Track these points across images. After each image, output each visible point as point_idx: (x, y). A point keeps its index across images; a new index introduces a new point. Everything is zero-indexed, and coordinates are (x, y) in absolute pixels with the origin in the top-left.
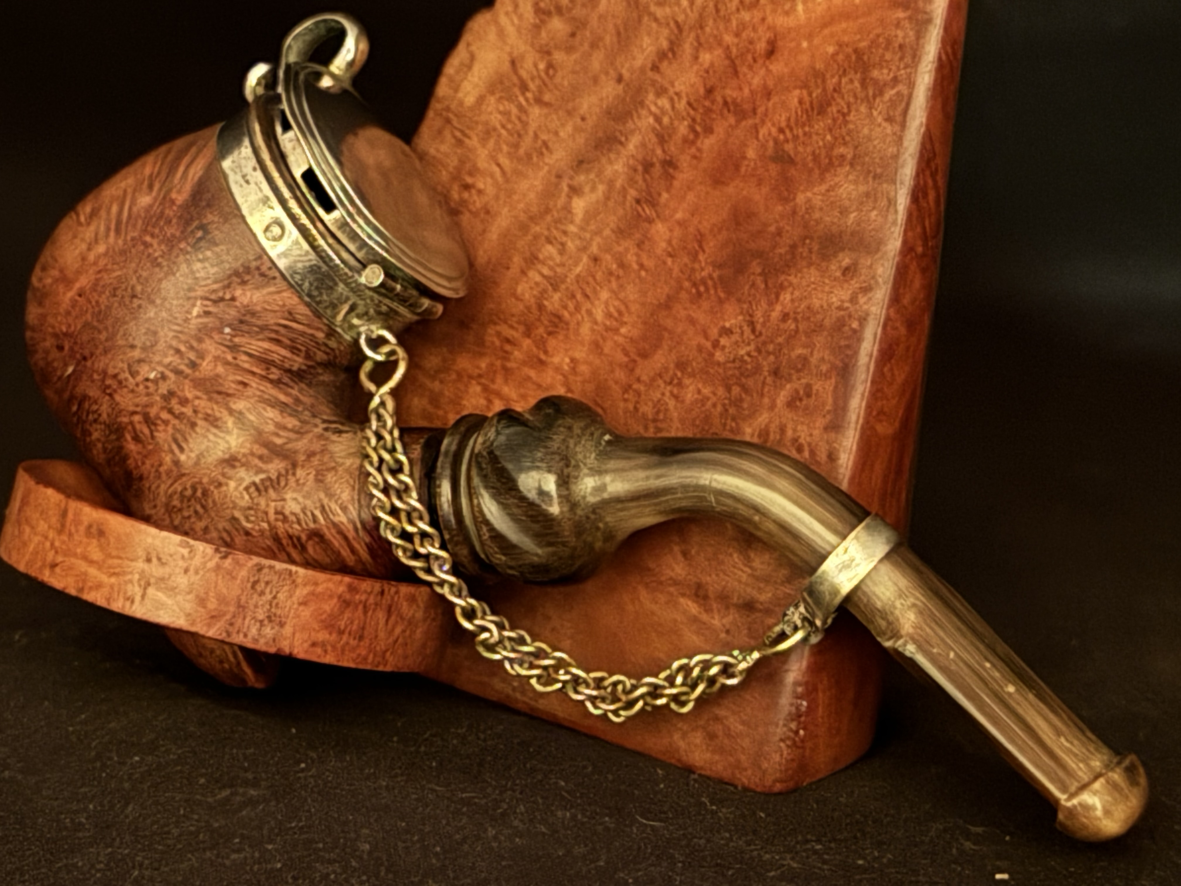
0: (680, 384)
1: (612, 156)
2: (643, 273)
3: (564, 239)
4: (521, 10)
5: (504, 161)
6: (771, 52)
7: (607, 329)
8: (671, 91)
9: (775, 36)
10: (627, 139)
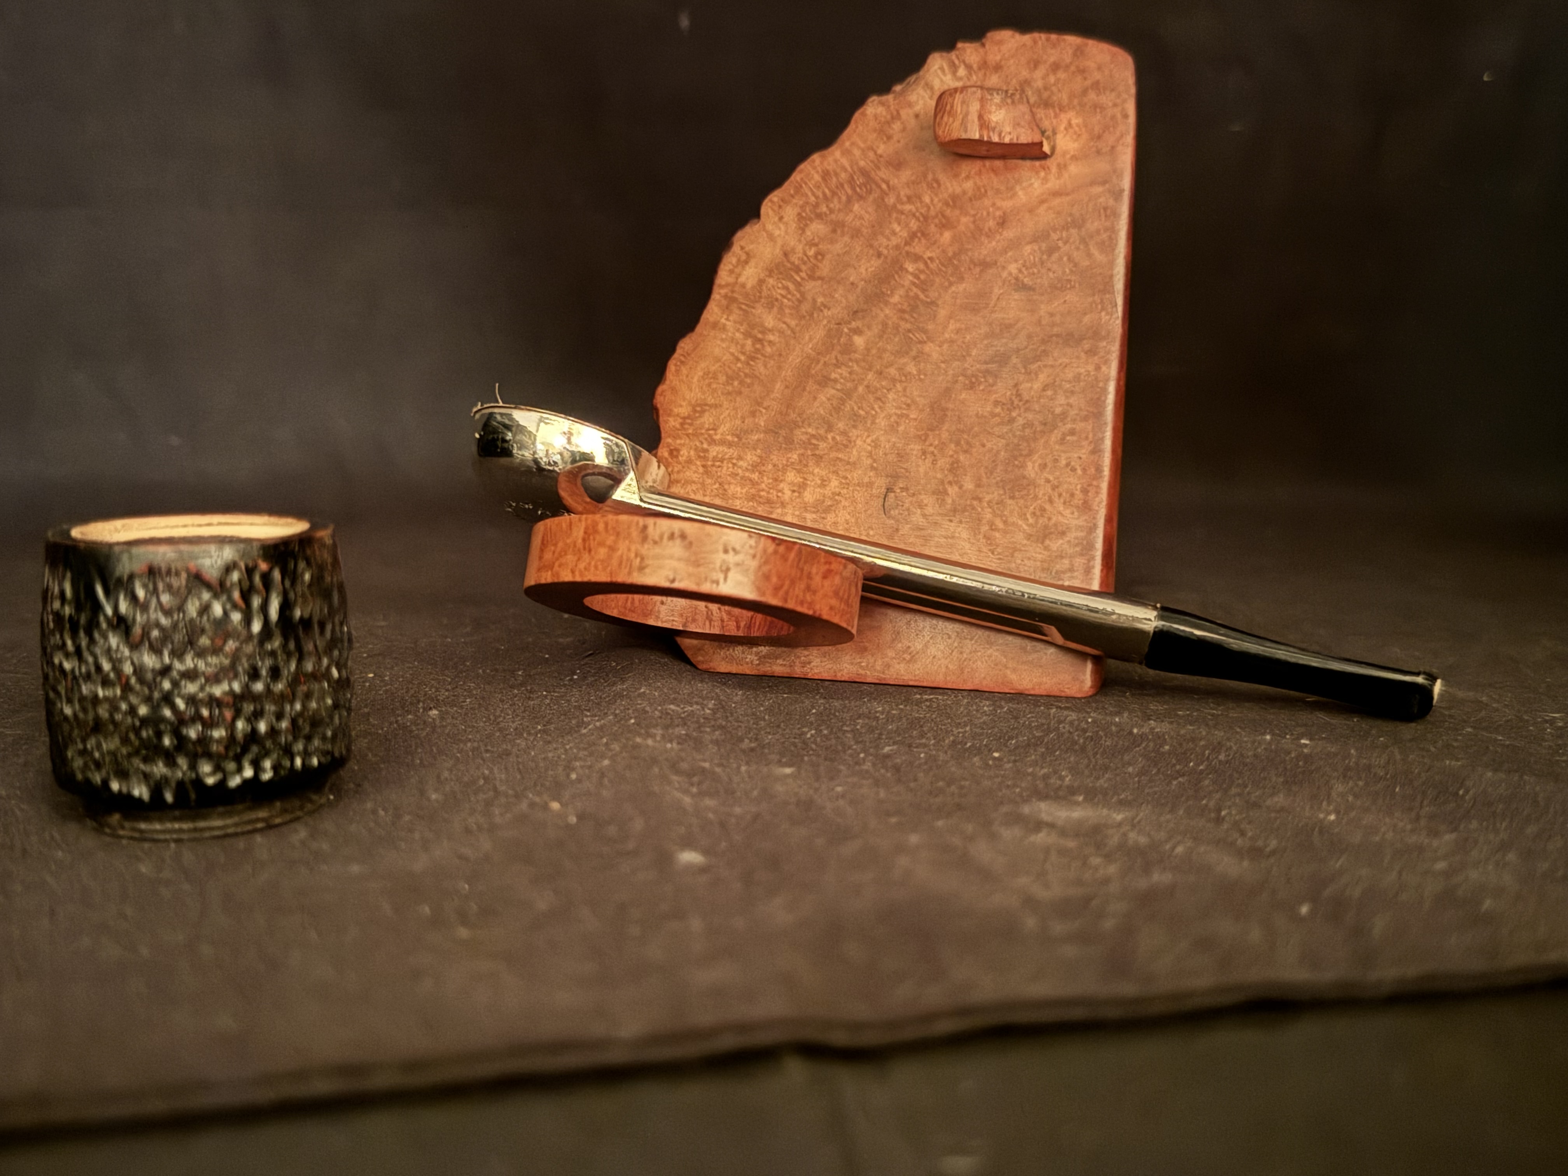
0: (968, 443)
1: (882, 305)
2: (922, 377)
3: (850, 364)
4: (785, 219)
5: (788, 320)
6: (1003, 223)
7: (898, 416)
8: (925, 256)
9: (1004, 213)
10: (892, 293)
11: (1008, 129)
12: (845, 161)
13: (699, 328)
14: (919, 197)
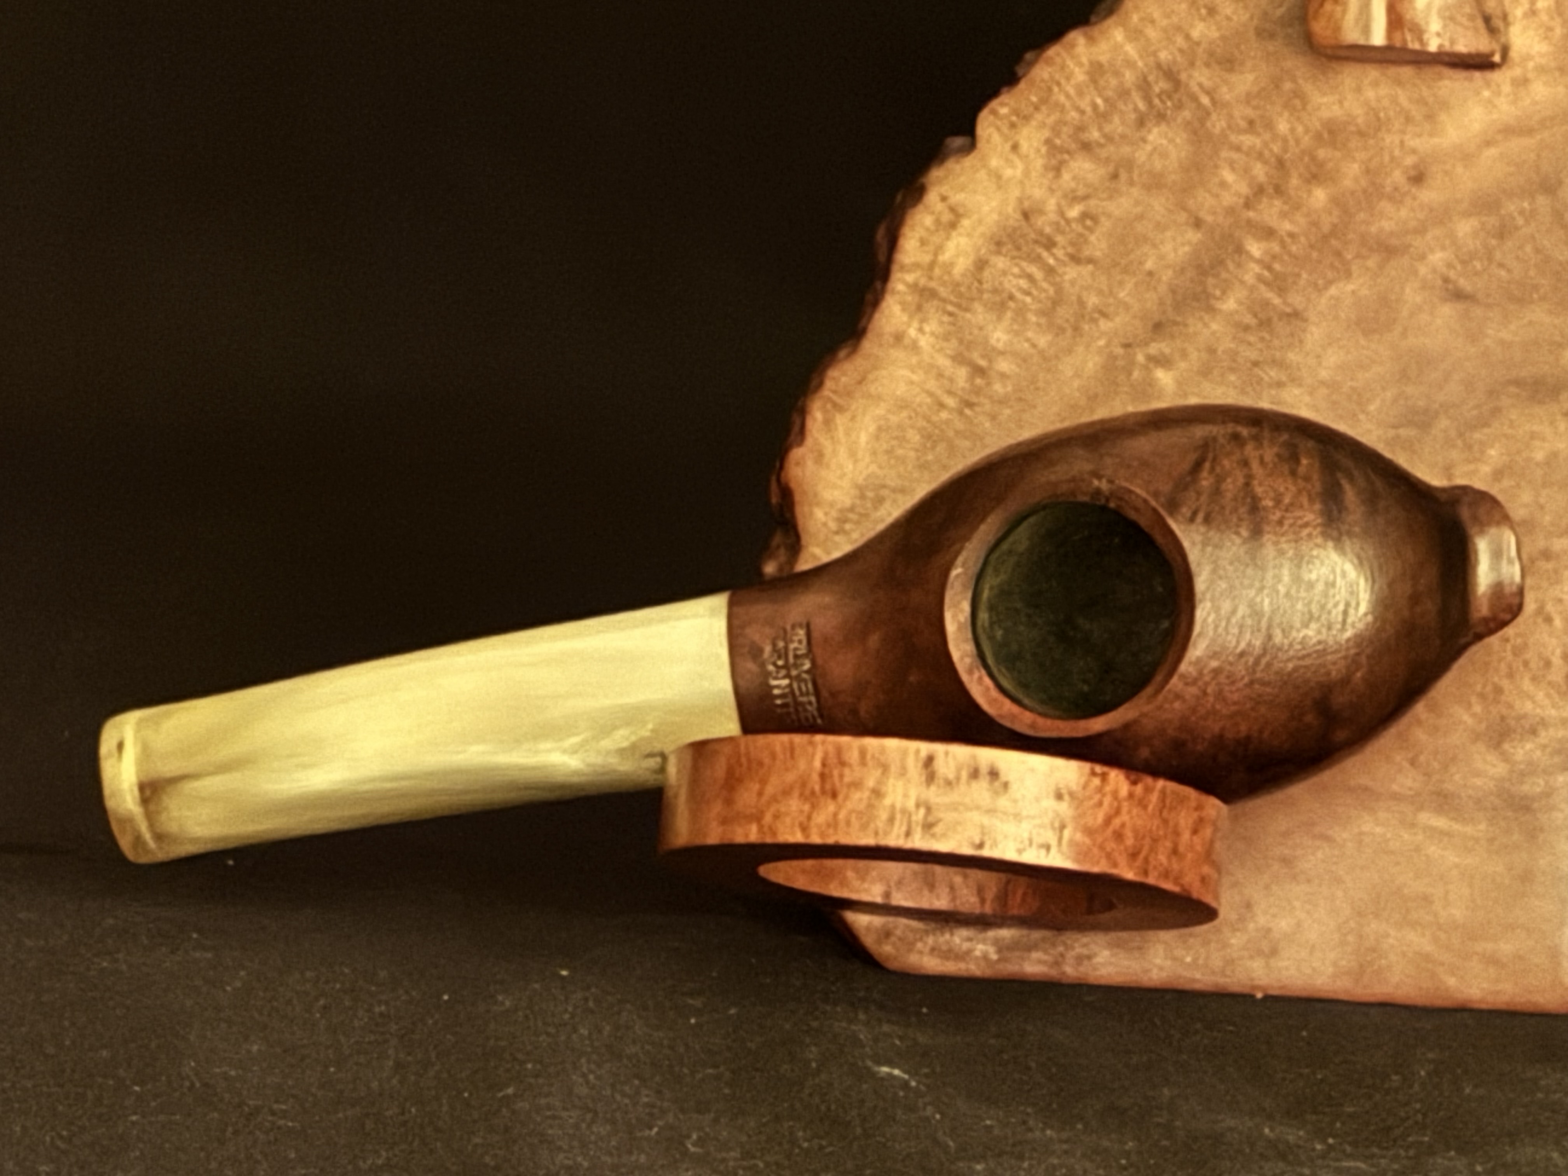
1: (1205, 315)
4: (1023, 150)
5: (1033, 335)
6: (1418, 178)
8: (1282, 231)
9: (1421, 160)
10: (1224, 292)
11: (1434, 25)
12: (1130, 50)
13: (868, 345)
14: (1270, 126)
